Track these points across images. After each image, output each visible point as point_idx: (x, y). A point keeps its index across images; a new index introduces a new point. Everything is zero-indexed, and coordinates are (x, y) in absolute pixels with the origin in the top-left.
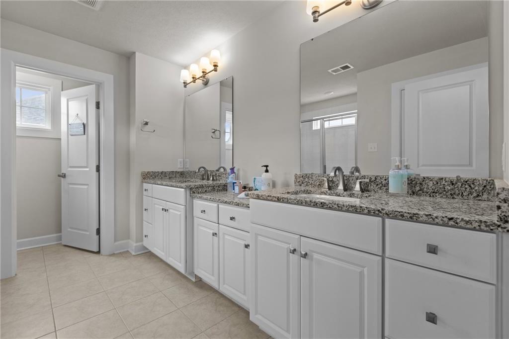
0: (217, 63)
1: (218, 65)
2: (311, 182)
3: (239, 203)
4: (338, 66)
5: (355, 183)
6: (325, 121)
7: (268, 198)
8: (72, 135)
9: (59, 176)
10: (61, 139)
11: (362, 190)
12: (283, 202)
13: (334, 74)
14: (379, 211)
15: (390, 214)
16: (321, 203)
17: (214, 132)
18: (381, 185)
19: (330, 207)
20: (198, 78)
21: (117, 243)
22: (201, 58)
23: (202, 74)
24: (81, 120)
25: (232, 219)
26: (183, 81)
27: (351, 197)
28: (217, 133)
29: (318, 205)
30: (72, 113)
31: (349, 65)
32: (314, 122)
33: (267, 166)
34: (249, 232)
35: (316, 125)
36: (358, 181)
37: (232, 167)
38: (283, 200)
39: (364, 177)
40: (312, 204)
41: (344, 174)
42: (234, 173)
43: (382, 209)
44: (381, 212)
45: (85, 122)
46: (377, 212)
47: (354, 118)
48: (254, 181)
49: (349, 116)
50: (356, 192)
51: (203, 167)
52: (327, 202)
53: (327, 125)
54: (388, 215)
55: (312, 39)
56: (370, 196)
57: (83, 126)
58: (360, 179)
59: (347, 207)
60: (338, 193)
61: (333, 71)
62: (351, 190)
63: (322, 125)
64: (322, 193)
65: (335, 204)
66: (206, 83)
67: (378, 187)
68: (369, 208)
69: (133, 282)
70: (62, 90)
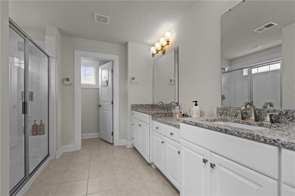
0: (169, 40)
1: (170, 41)
2: (229, 113)
3: (175, 125)
4: (262, 26)
5: (266, 116)
6: (252, 68)
7: (190, 123)
8: (103, 87)
9: (98, 106)
10: (99, 89)
11: (272, 122)
12: (199, 126)
13: (259, 32)
14: (274, 141)
15: (286, 145)
16: (225, 130)
17: (171, 81)
18: (292, 118)
19: (232, 133)
20: (160, 51)
21: (120, 140)
22: (161, 38)
23: (161, 48)
24: (106, 79)
25: (171, 134)
26: (152, 54)
27: (260, 126)
28: (173, 82)
29: (223, 131)
30: (103, 76)
31: (273, 23)
32: (244, 69)
33: (196, 102)
34: (179, 143)
35: (245, 72)
36: (268, 115)
37: (177, 102)
38: (199, 125)
39: (275, 111)
40: (219, 130)
41: (256, 108)
42: (178, 105)
43: (278, 140)
44: (276, 142)
45: (107, 80)
46: (273, 142)
47: (280, 64)
48: (189, 111)
49: (276, 62)
50: (266, 123)
51: (162, 102)
52: (230, 129)
53: (254, 71)
54: (284, 145)
55: (230, 10)
56: (278, 127)
57: (106, 82)
58: (272, 112)
59: (245, 134)
60: (249, 123)
61: (258, 30)
62: (262, 121)
63: (250, 72)
64: (236, 122)
65: (236, 131)
66: (164, 53)
67: (289, 120)
68: (265, 137)
69: (124, 162)
70: (100, 66)
